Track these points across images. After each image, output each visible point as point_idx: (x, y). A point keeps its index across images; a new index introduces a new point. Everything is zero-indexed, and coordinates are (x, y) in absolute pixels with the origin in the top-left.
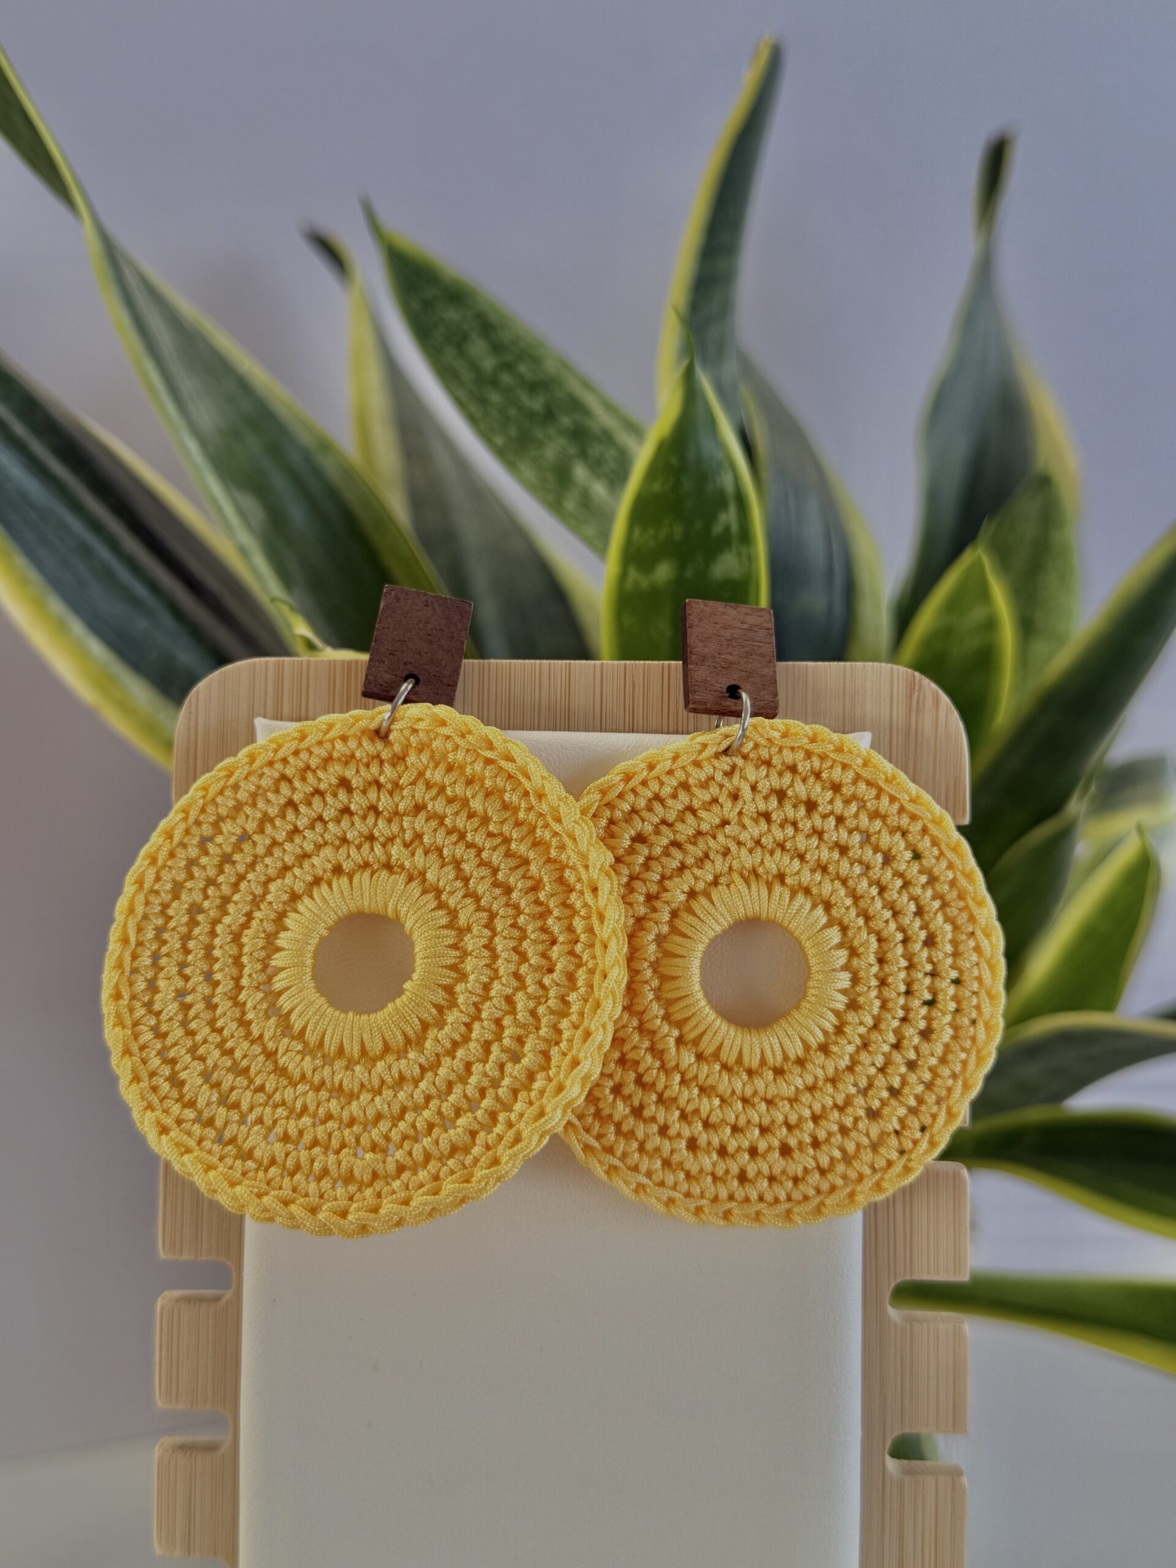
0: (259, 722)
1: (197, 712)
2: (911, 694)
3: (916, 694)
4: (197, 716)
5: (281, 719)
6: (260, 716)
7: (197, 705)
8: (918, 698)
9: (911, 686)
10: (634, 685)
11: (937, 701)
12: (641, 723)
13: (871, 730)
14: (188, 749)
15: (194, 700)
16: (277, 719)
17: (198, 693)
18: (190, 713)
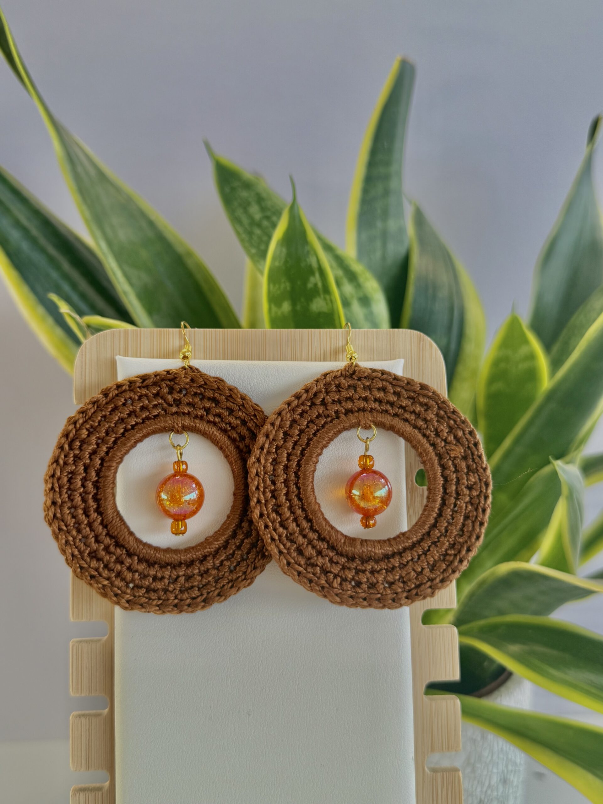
0: (118, 358)
1: (86, 355)
2: (419, 344)
3: (422, 343)
4: (86, 357)
5: (128, 356)
6: (117, 355)
7: (86, 350)
8: (423, 344)
9: (420, 340)
10: (295, 339)
11: (431, 346)
12: (299, 357)
13: (403, 358)
14: (82, 372)
15: (84, 349)
16: (126, 356)
17: (86, 345)
18: (82, 354)
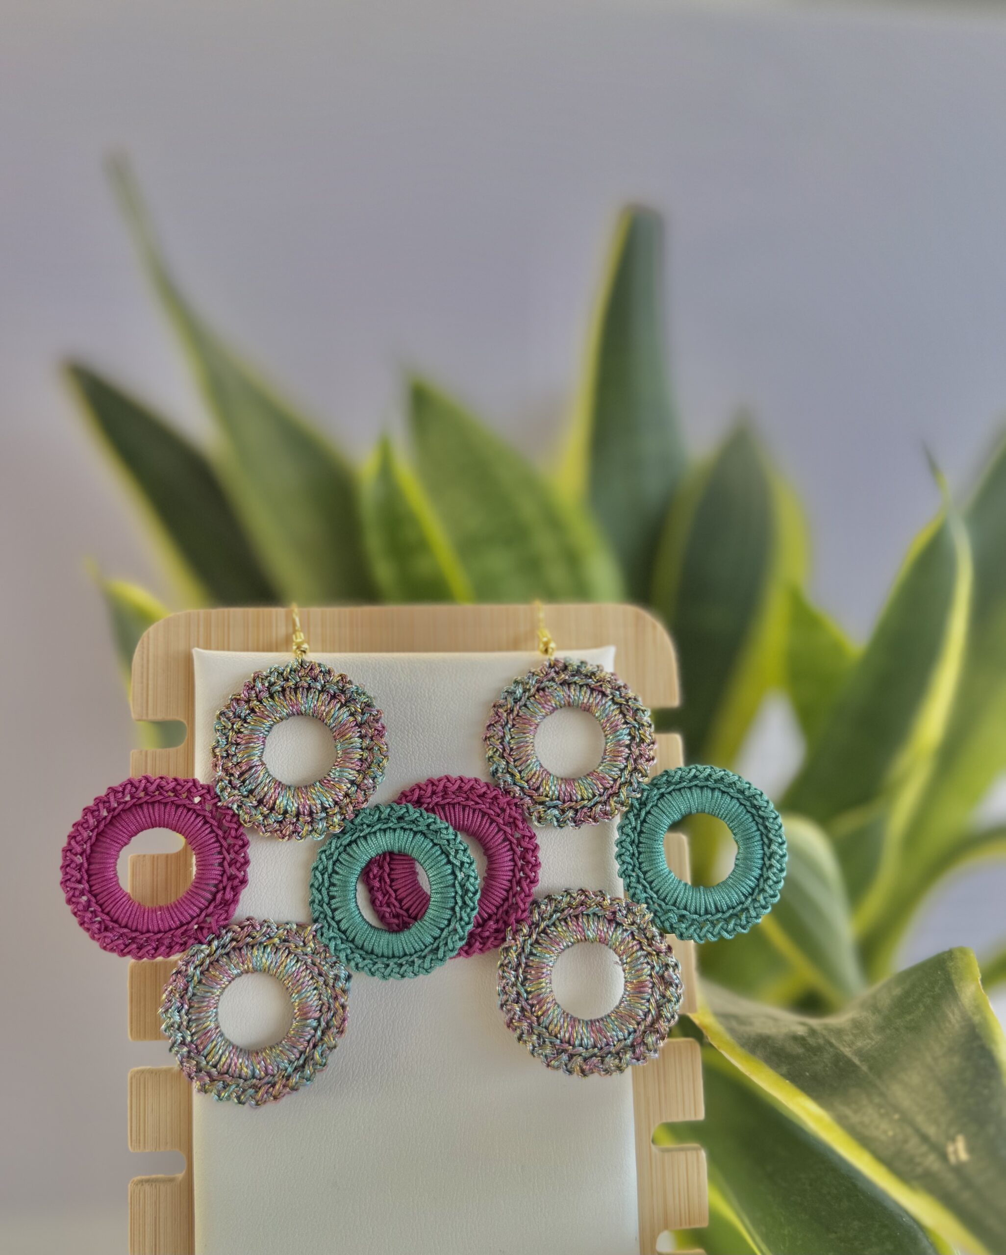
0: (197, 652)
1: (149, 648)
2: (637, 624)
3: (641, 622)
4: (148, 650)
5: (210, 649)
6: (194, 647)
7: (148, 643)
8: (643, 624)
9: (637, 618)
11: (654, 627)
13: (613, 645)
14: (142, 673)
15: (145, 639)
16: (207, 649)
17: (148, 633)
18: (143, 648)
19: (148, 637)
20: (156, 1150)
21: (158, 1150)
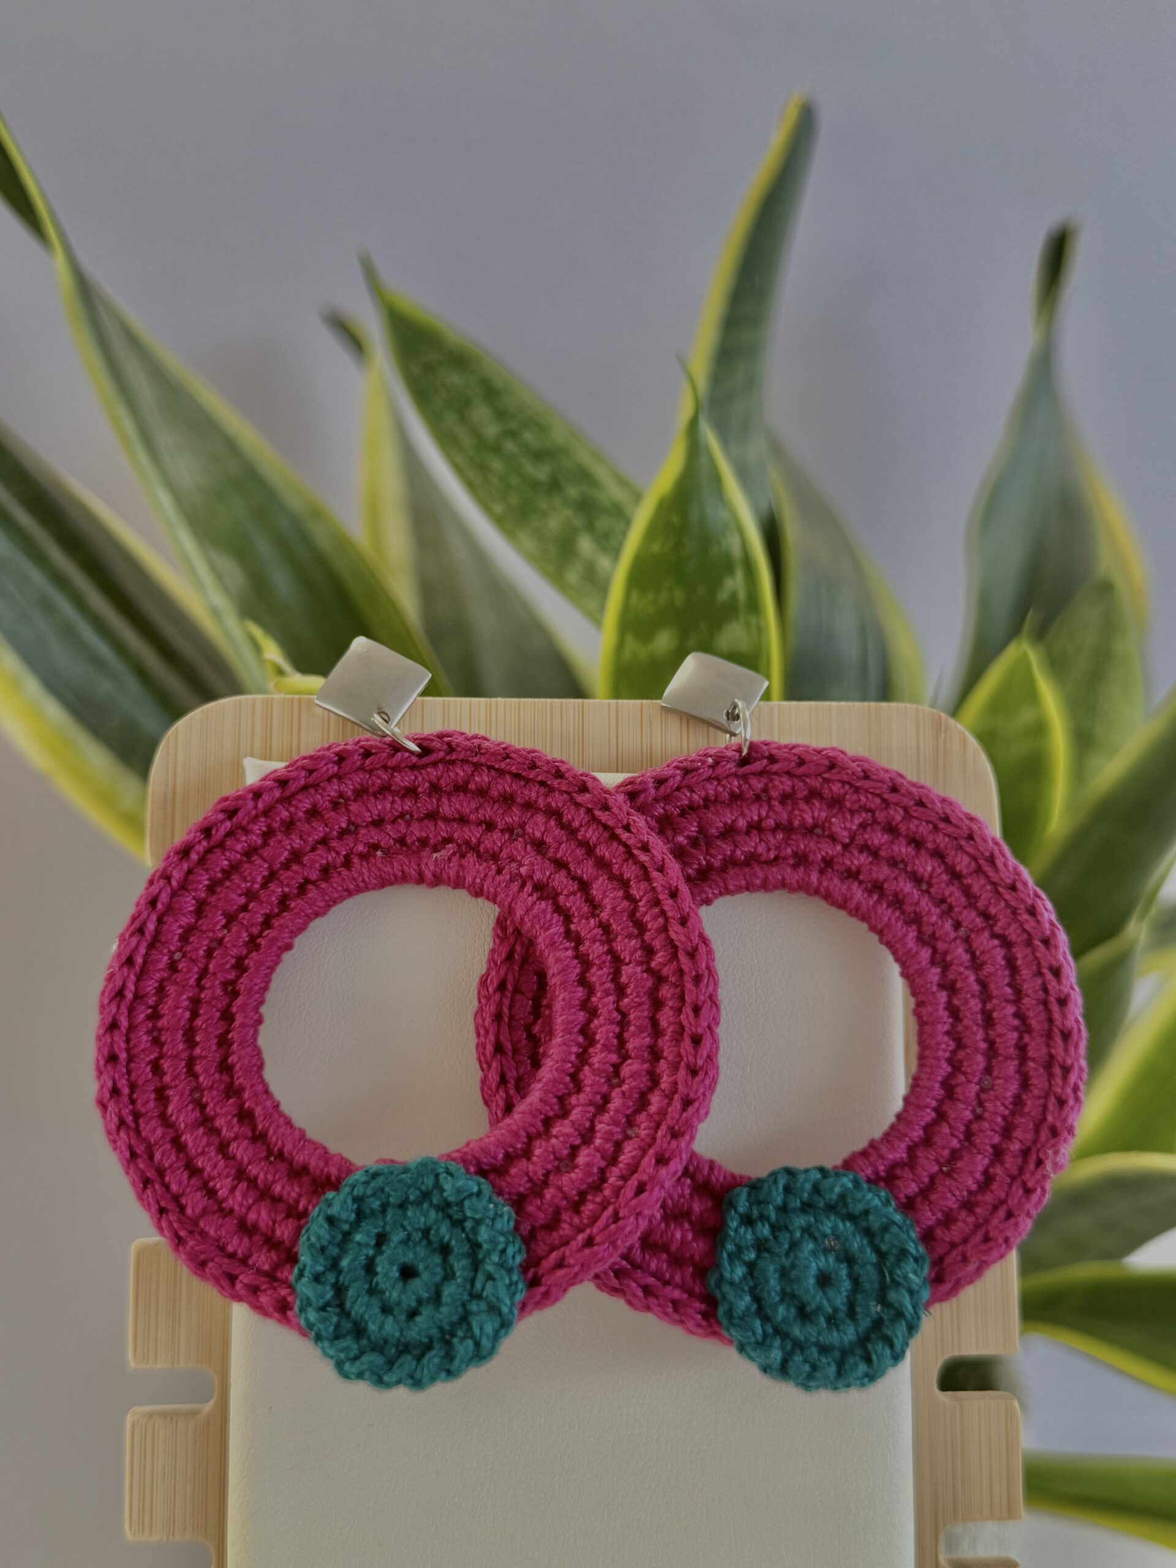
0: (247, 760)
1: (176, 753)
5: (270, 760)
6: (246, 755)
7: (176, 744)
15: (172, 741)
18: (168, 754)
19: (176, 739)
20: (168, 1536)
21: (171, 1538)
